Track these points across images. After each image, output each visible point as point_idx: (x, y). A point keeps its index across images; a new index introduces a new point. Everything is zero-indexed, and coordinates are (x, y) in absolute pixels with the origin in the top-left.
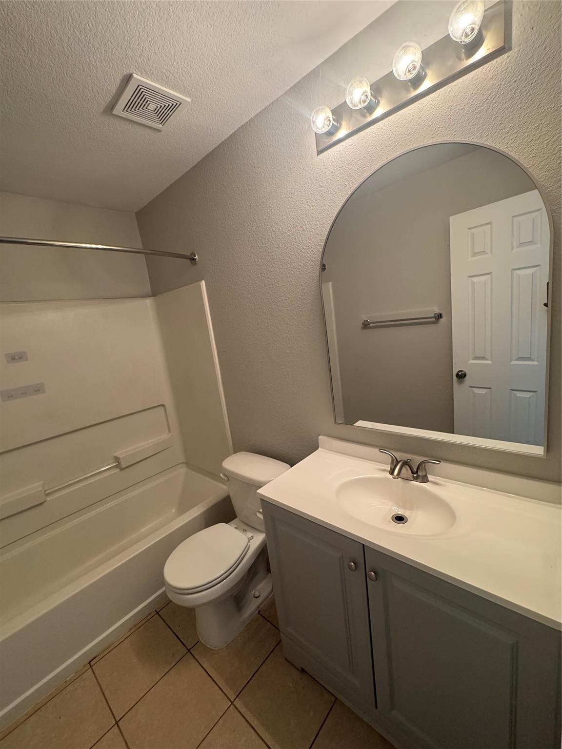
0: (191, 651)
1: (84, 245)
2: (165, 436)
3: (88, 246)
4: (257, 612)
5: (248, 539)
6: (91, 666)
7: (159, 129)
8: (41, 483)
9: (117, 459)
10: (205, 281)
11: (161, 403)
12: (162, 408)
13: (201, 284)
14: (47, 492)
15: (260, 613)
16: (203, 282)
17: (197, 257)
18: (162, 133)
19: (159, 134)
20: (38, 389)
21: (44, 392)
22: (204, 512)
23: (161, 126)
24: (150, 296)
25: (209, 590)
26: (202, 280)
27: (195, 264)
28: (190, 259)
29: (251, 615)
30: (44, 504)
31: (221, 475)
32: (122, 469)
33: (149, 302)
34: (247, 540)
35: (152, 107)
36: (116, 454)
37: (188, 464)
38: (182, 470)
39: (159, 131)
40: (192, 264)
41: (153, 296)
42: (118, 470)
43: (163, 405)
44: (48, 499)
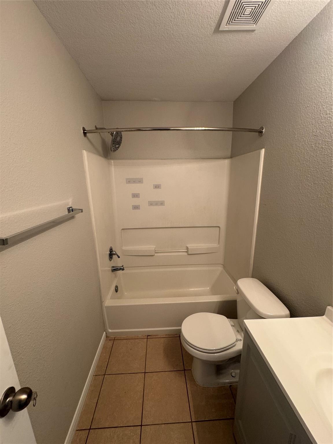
0: (185, 371)
1: (196, 128)
2: (215, 245)
3: (198, 128)
4: (229, 385)
5: (237, 339)
6: (147, 338)
7: (253, 29)
8: (155, 246)
9: (187, 248)
10: (265, 150)
11: (219, 226)
12: (218, 228)
13: (261, 152)
14: (156, 251)
15: (231, 387)
16: (263, 150)
17: (264, 130)
18: (256, 32)
19: (253, 34)
20: (162, 203)
21: (164, 205)
22: (220, 301)
23: (255, 26)
24: (229, 158)
25: (201, 353)
26: (263, 148)
27: (261, 136)
28: (259, 132)
29: (225, 383)
30: (153, 256)
31: (235, 287)
32: (188, 254)
33: (227, 162)
34: (235, 340)
35: (248, 11)
36: (188, 245)
37: (224, 266)
38: (220, 268)
39: (253, 31)
40: (259, 135)
41: (231, 158)
42: (186, 254)
43: (219, 227)
44: (156, 255)
